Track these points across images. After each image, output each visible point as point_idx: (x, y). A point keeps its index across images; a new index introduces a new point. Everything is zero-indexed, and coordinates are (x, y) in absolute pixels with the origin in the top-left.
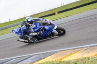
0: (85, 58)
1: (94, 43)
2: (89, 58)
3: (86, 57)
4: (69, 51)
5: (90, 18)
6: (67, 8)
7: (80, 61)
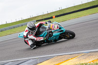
1: (91, 49)
3: (83, 62)
4: (67, 56)
6: (65, 12)
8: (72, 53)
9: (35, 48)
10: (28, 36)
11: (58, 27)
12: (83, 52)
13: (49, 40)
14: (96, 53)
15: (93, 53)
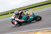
9: (18, 26)
10: (15, 19)
11: (32, 14)
12: (24, 31)
13: (27, 21)
14: (31, 32)
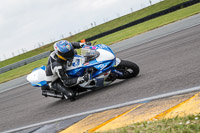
0: (139, 124)
1: (154, 95)
2: (145, 124)
3: (139, 121)
4: (109, 112)
5: (144, 46)
6: (103, 31)
7: (129, 131)
8: (119, 105)
15: (157, 102)
